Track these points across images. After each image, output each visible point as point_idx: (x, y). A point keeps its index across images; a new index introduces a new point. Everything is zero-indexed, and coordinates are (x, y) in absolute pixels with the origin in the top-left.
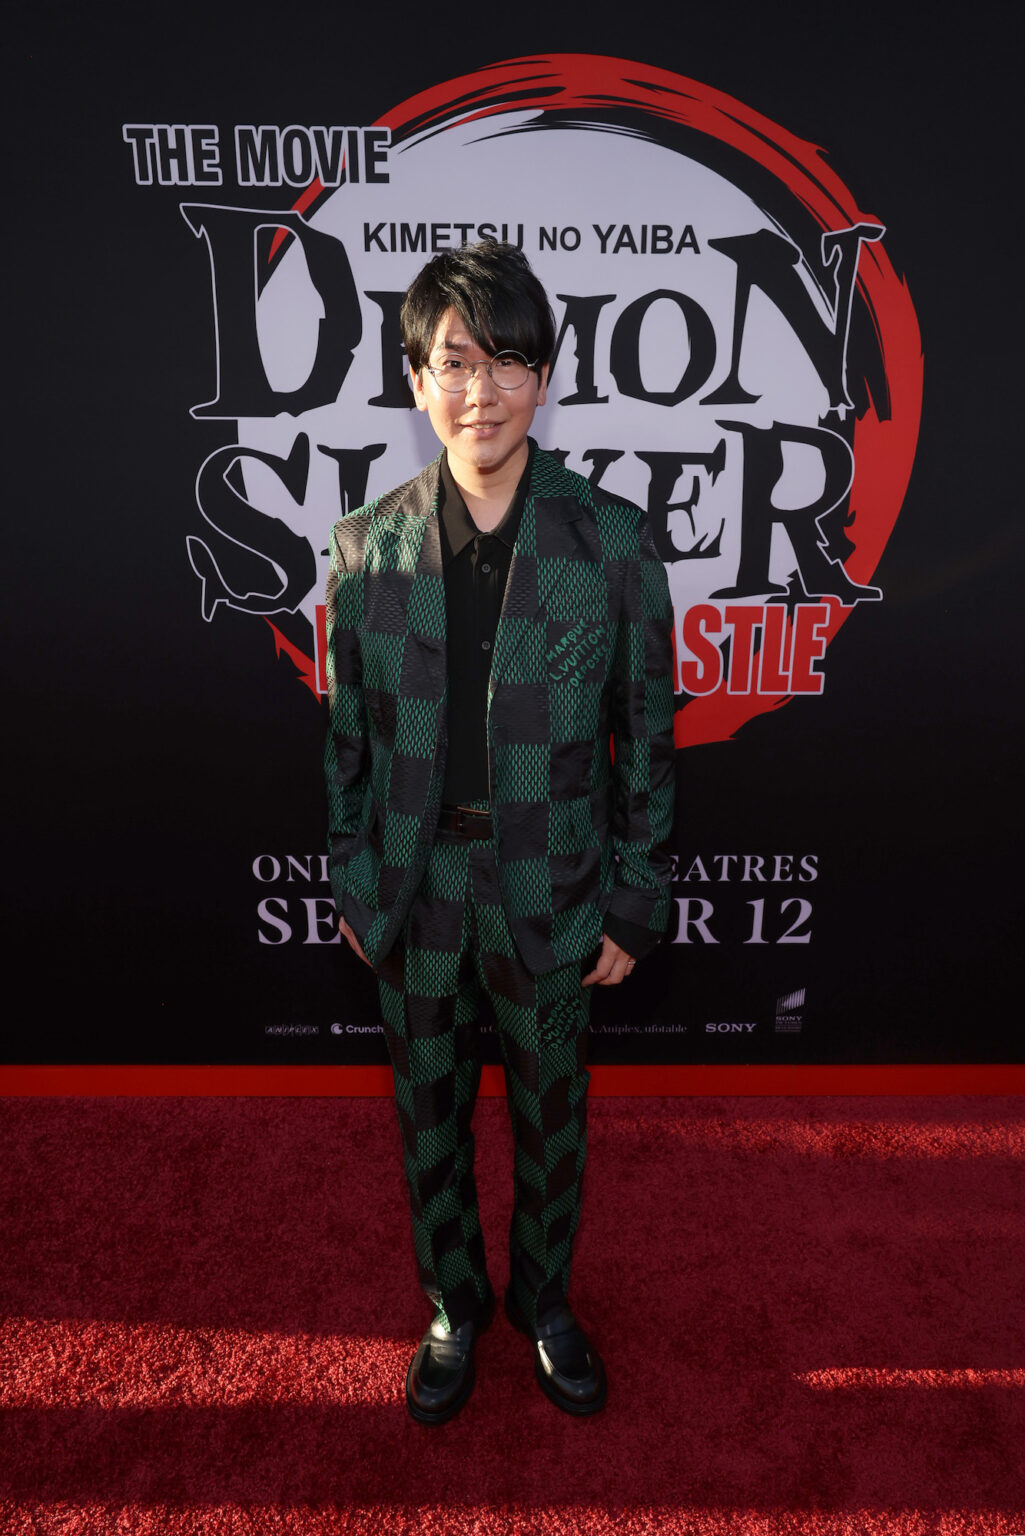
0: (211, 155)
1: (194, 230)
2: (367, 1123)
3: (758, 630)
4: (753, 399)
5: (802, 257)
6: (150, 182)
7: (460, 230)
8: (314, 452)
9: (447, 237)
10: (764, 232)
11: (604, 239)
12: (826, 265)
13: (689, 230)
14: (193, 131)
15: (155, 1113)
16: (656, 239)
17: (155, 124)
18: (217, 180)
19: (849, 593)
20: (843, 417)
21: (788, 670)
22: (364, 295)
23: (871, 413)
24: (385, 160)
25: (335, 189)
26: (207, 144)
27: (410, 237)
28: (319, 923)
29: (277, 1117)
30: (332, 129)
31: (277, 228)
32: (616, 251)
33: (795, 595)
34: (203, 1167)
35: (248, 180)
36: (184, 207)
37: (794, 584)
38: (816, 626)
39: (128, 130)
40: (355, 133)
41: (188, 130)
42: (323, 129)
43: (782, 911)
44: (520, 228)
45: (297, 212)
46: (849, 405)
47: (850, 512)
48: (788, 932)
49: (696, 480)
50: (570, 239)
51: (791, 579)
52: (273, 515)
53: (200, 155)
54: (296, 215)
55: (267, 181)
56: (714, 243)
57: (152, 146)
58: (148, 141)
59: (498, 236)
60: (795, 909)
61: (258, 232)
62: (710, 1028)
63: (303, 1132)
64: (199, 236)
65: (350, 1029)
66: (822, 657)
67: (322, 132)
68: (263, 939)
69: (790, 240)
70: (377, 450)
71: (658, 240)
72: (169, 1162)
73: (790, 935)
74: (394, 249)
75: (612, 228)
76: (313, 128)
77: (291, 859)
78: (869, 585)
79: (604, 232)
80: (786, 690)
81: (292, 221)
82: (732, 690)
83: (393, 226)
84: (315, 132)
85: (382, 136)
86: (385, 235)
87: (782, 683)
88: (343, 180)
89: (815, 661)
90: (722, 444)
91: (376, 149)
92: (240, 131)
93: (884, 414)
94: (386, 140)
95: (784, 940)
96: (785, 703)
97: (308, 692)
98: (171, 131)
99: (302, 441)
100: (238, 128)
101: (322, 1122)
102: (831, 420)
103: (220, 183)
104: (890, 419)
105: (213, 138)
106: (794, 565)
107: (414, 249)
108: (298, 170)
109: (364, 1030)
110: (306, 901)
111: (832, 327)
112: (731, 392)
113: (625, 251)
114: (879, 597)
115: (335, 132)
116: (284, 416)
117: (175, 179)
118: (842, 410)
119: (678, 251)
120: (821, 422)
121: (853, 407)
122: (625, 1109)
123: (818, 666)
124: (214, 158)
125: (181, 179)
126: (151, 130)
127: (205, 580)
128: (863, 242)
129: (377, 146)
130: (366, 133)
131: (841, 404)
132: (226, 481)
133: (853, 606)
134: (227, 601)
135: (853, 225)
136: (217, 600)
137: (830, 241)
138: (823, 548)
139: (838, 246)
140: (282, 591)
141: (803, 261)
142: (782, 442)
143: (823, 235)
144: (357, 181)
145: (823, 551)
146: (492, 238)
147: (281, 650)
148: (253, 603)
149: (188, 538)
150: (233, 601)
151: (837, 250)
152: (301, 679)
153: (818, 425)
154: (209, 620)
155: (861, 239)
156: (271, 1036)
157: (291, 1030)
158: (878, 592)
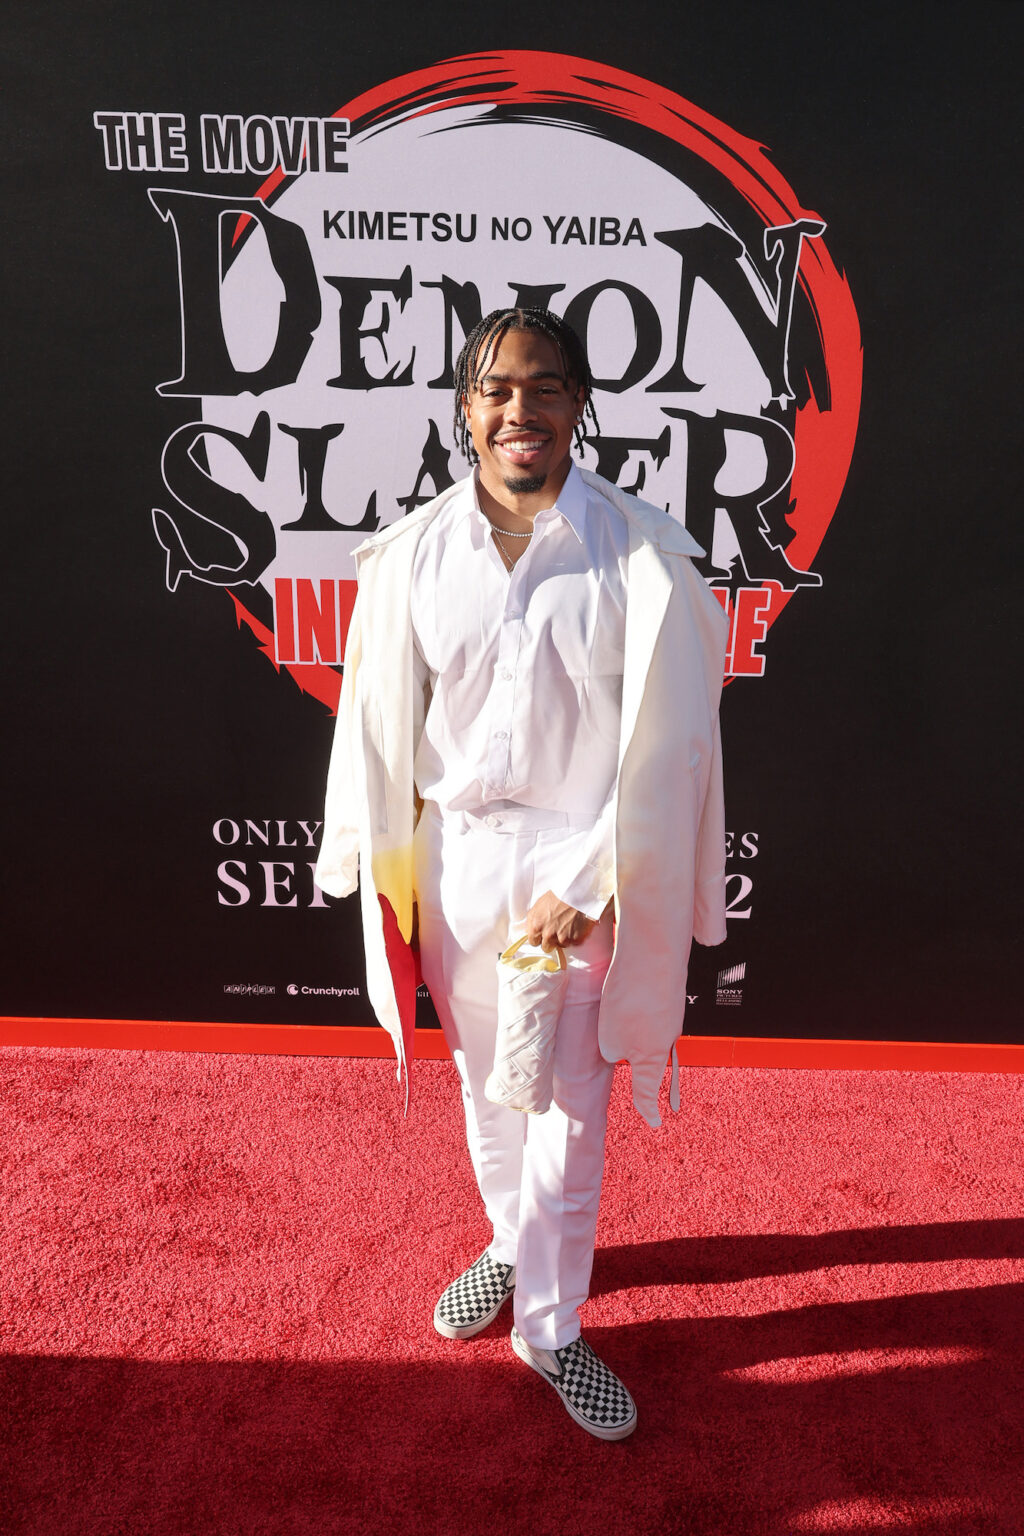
0: (177, 142)
1: (160, 214)
4: (697, 388)
5: (745, 251)
6: (119, 167)
7: (415, 219)
8: (275, 431)
9: (403, 226)
10: (708, 226)
11: (554, 230)
12: (768, 259)
13: (636, 222)
14: (160, 119)
16: (603, 231)
17: (124, 111)
18: (183, 166)
19: (789, 579)
20: (784, 407)
21: (730, 652)
22: (324, 280)
23: (812, 403)
24: (344, 150)
25: (296, 177)
26: (174, 132)
27: (371, 226)
28: (276, 886)
30: (294, 119)
31: (241, 214)
32: (565, 241)
33: (738, 580)
35: (213, 167)
36: (151, 192)
37: (737, 569)
38: (757, 610)
39: (99, 117)
40: (316, 123)
41: (156, 118)
42: (285, 119)
44: (474, 217)
45: (260, 199)
46: (791, 396)
47: (790, 501)
49: (642, 465)
50: (522, 229)
51: (735, 563)
53: (167, 142)
54: (259, 201)
55: (231, 169)
56: (658, 236)
57: (122, 132)
58: (118, 128)
59: (452, 225)
61: (223, 217)
64: (166, 220)
65: (305, 990)
66: (764, 640)
67: (284, 122)
68: (222, 900)
69: (733, 234)
70: (335, 430)
71: (606, 231)
74: (352, 236)
75: (562, 219)
76: (275, 118)
77: (250, 823)
78: (809, 571)
79: (554, 224)
80: (729, 671)
81: (254, 207)
83: (351, 214)
84: (277, 122)
85: (341, 127)
86: (343, 222)
88: (304, 169)
89: (756, 644)
90: (667, 430)
91: (336, 140)
92: (206, 120)
93: (825, 405)
94: (345, 130)
96: (727, 683)
97: (268, 663)
98: (140, 118)
99: (263, 420)
100: (203, 117)
102: (772, 409)
103: (186, 169)
104: (831, 410)
105: (180, 126)
106: (737, 550)
107: (371, 236)
108: (261, 158)
109: (319, 991)
110: (264, 864)
111: (773, 316)
112: (676, 380)
113: (574, 242)
114: (819, 582)
115: (296, 122)
116: (247, 395)
118: (783, 400)
119: (625, 243)
120: (763, 412)
121: (794, 397)
123: (759, 649)
124: (181, 146)
125: (149, 166)
126: (121, 118)
127: (169, 551)
128: (804, 237)
129: (336, 136)
130: (326, 123)
131: (783, 394)
132: (190, 456)
133: (794, 591)
134: (190, 572)
135: (795, 221)
136: (181, 572)
137: (773, 236)
138: (765, 534)
139: (780, 241)
140: (244, 564)
141: (746, 255)
142: (726, 431)
143: (766, 230)
144: (317, 170)
145: (764, 536)
146: (446, 227)
147: (242, 621)
148: (215, 575)
149: (153, 510)
150: (196, 572)
151: (779, 245)
152: (261, 649)
153: (762, 415)
154: (174, 591)
155: (803, 234)
156: (230, 994)
157: (249, 989)
158: (818, 578)
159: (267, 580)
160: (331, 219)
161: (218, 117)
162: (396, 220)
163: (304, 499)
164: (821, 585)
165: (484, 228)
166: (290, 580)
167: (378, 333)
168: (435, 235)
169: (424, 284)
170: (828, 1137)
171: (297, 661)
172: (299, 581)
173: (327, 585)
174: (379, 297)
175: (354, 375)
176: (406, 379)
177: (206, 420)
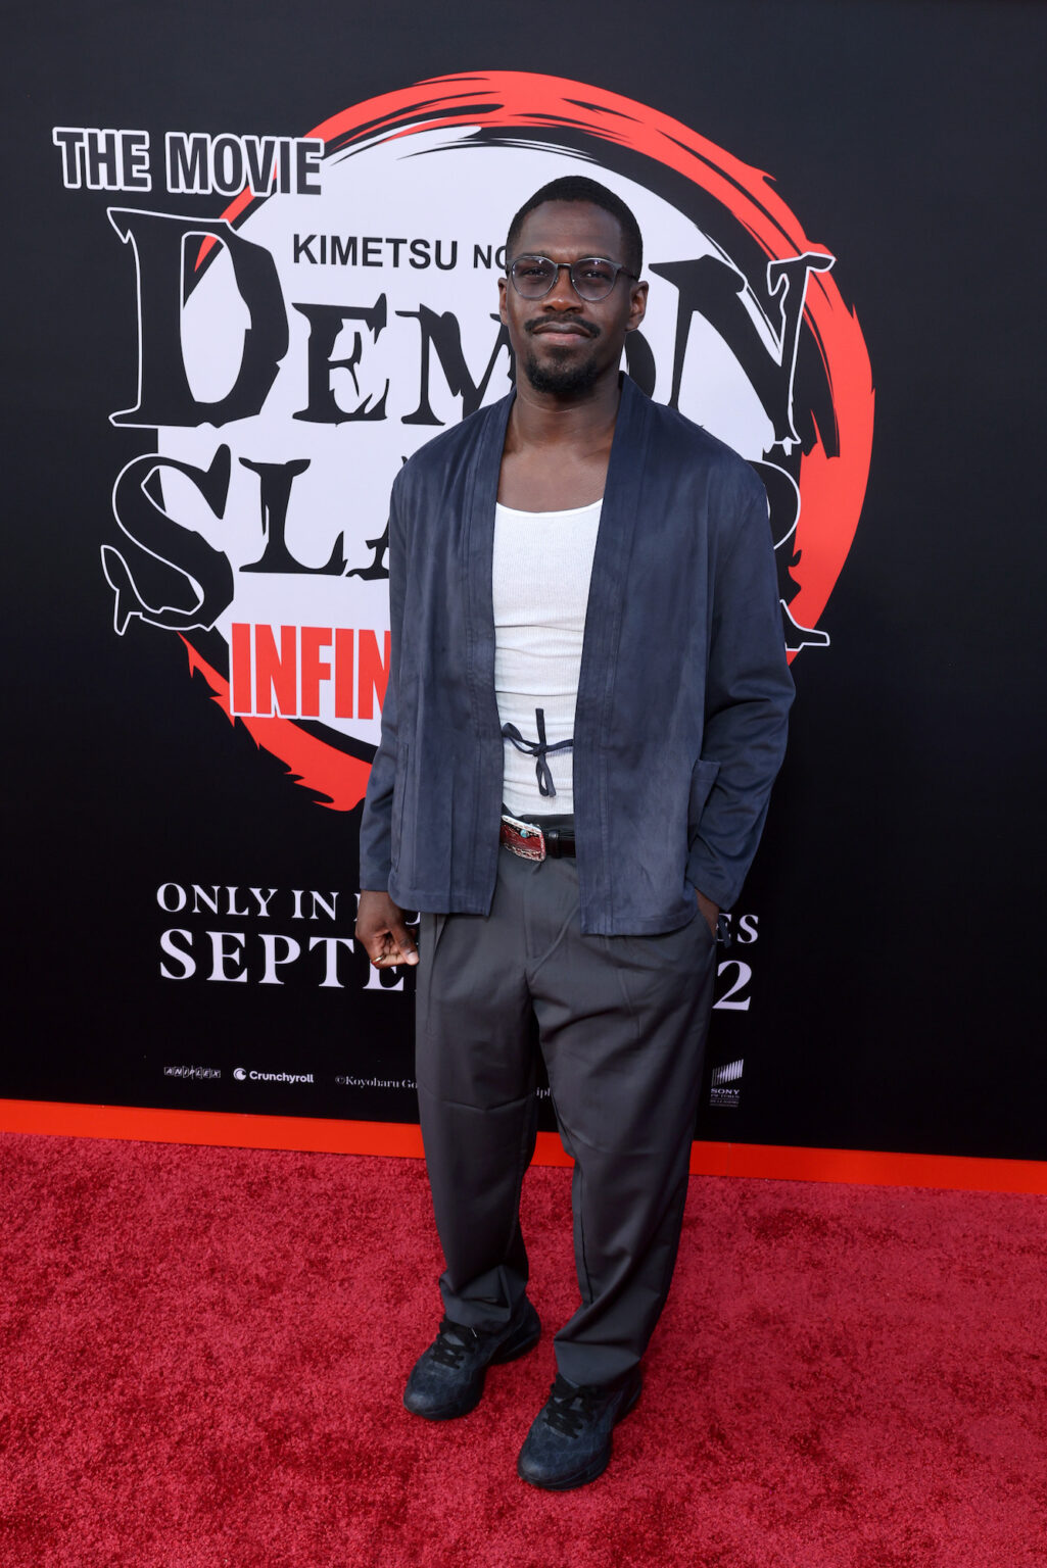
0: (141, 160)
1: (120, 235)
2: (265, 1175)
5: (747, 285)
6: (78, 185)
7: (392, 245)
8: (235, 465)
9: (378, 252)
10: (707, 259)
12: (772, 294)
14: (124, 136)
15: (43, 1152)
17: (85, 128)
18: (146, 185)
19: (794, 636)
20: (788, 451)
22: (292, 307)
23: (819, 448)
24: (318, 172)
25: (265, 199)
26: (137, 150)
27: (346, 251)
28: (224, 960)
29: (171, 1163)
30: (265, 138)
31: (205, 236)
34: (87, 1205)
35: (178, 187)
36: (111, 212)
39: (58, 133)
40: (288, 143)
41: (118, 135)
42: (255, 138)
43: (720, 973)
44: (454, 244)
45: (224, 221)
46: (795, 439)
47: (795, 553)
48: (724, 998)
50: (506, 258)
52: (192, 529)
53: (130, 161)
54: (225, 224)
55: (196, 189)
56: (653, 268)
57: (82, 150)
58: (78, 145)
59: (432, 252)
60: (733, 973)
61: (186, 239)
63: (197, 1179)
64: (125, 241)
65: (254, 1075)
67: (253, 141)
68: (165, 973)
69: (734, 267)
70: (300, 466)
72: (52, 1198)
73: (727, 1000)
74: (323, 261)
76: (245, 137)
77: (196, 888)
78: (815, 629)
81: (220, 229)
83: (323, 239)
84: (247, 141)
85: (315, 147)
86: (315, 247)
88: (274, 190)
91: (309, 160)
92: (171, 138)
93: (832, 450)
94: (319, 151)
95: (721, 1005)
97: (221, 713)
98: (101, 135)
99: (223, 453)
100: (168, 135)
101: (218, 1170)
102: (776, 454)
103: (148, 188)
104: (839, 456)
105: (144, 143)
107: (344, 261)
108: (228, 178)
109: (269, 1077)
110: (212, 934)
111: (777, 355)
114: (826, 642)
115: (267, 142)
116: (206, 426)
117: (104, 184)
118: (787, 444)
120: (766, 456)
121: (799, 441)
122: (543, 1178)
124: (143, 164)
125: (109, 184)
126: (82, 134)
127: (118, 591)
128: (811, 272)
129: (309, 157)
130: (299, 144)
131: (787, 439)
132: (144, 490)
133: (799, 650)
134: (140, 614)
135: (800, 255)
136: (130, 614)
137: (777, 271)
139: (784, 276)
140: (198, 607)
141: (748, 289)
143: (770, 264)
144: (288, 192)
146: (425, 255)
147: (195, 667)
148: (166, 618)
149: (103, 547)
150: (147, 614)
151: (783, 280)
152: (215, 699)
153: (764, 459)
154: (122, 634)
155: (809, 269)
156: (171, 1077)
157: (192, 1072)
158: (824, 637)
159: (224, 624)
160: (300, 244)
161: (183, 135)
162: (371, 246)
163: (264, 540)
164: (828, 644)
165: (466, 255)
166: (247, 627)
167: (349, 364)
168: (412, 262)
169: (399, 313)
171: (254, 713)
172: (258, 627)
173: (288, 632)
174: (351, 326)
175: (321, 408)
176: (379, 413)
177: (164, 451)
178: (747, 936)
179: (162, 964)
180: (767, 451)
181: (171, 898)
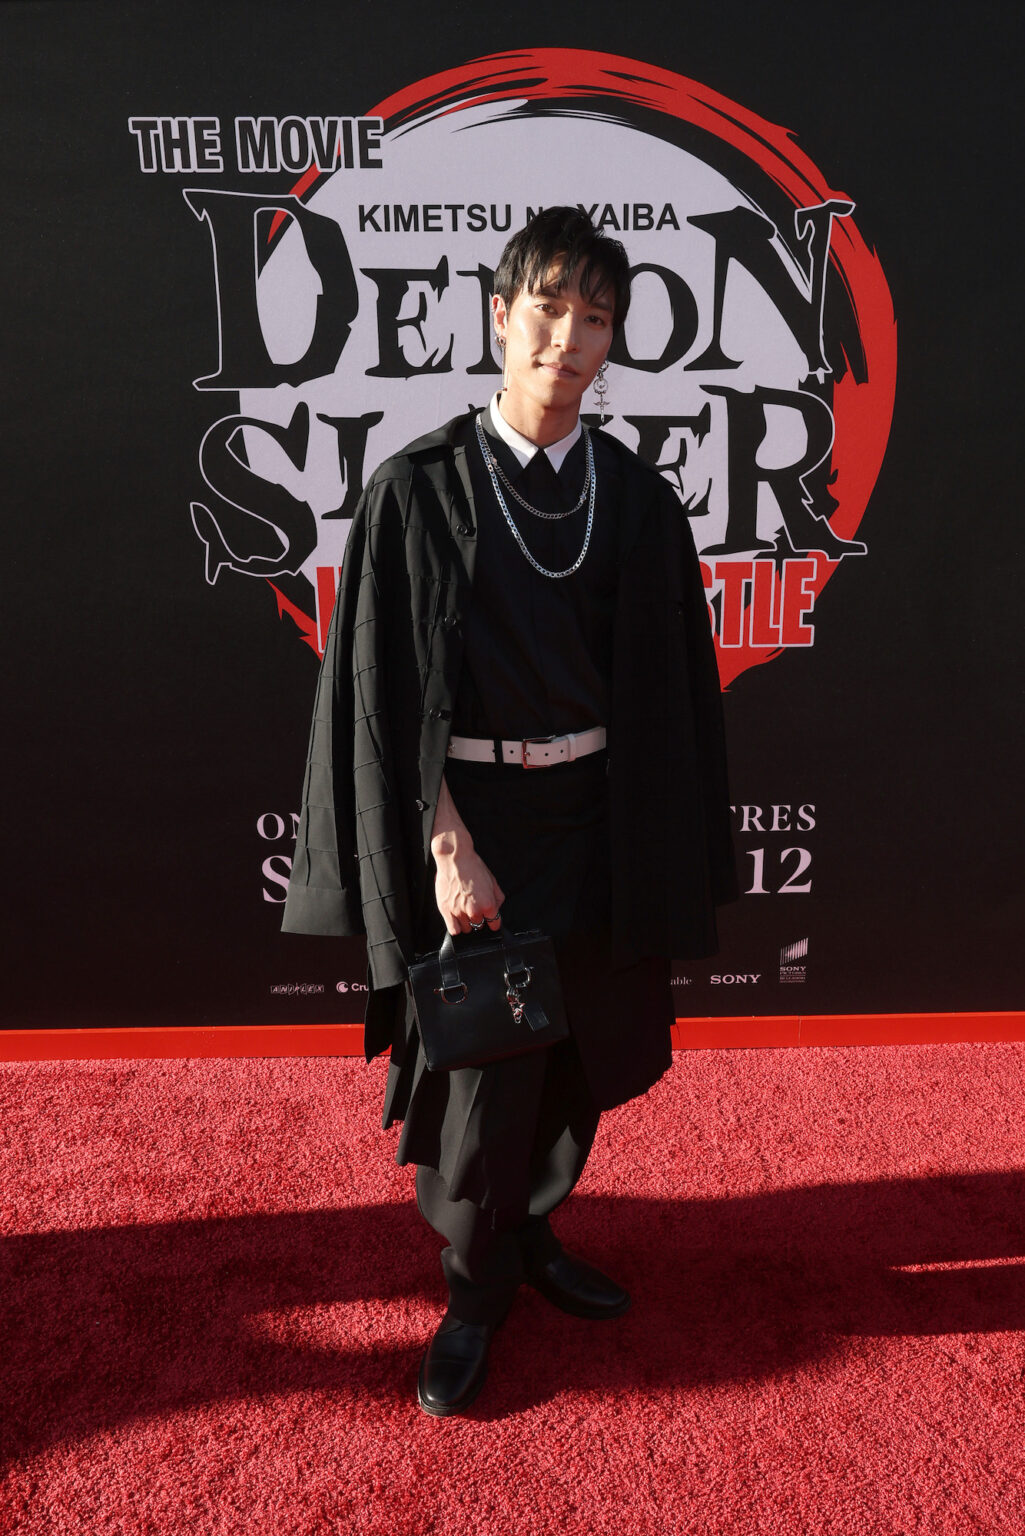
0: (212, 144)
3: (748, 585)
4: (735, 365)
5: (776, 231)
6: (154, 170)
7: (450, 211)
8: (313, 420)
9: (438, 217)
10: (739, 209)
12: (800, 238)
13: (668, 208)
14: (195, 122)
16: (637, 217)
17: (159, 116)
18: (218, 167)
19: (835, 548)
20: (822, 380)
21: (778, 623)
22: (360, 272)
23: (849, 375)
24: (379, 147)
25: (333, 173)
26: (209, 135)
27: (406, 218)
30: (328, 119)
31: (275, 211)
32: (599, 227)
33: (784, 551)
35: (248, 167)
36: (187, 193)
37: (782, 540)
38: (804, 580)
39: (133, 122)
40: (350, 122)
41: (190, 122)
42: (319, 119)
43: (782, 860)
44: (508, 208)
45: (293, 196)
46: (827, 369)
47: (831, 472)
48: (788, 882)
49: (683, 442)
51: (778, 536)
52: (275, 482)
53: (202, 145)
54: (293, 198)
55: (266, 168)
56: (691, 220)
57: (157, 137)
58: (152, 133)
59: (487, 215)
60: (794, 859)
61: (258, 214)
62: (715, 979)
64: (201, 219)
65: (355, 987)
66: (811, 610)
67: (318, 122)
68: (267, 898)
69: (765, 216)
70: (374, 418)
71: (640, 217)
73: (788, 885)
74: (387, 229)
75: (595, 207)
76: (309, 119)
78: (854, 539)
79: (588, 211)
80: (777, 643)
81: (290, 204)
82: (724, 644)
83: (387, 208)
84: (311, 122)
85: (375, 125)
86: (379, 216)
87: (772, 636)
88: (338, 166)
89: (804, 614)
90: (707, 407)
91: (370, 137)
92: (240, 122)
93: (861, 377)
94: (378, 128)
95: (785, 889)
96: (776, 655)
97: (310, 651)
98: (174, 123)
99: (302, 411)
100: (237, 120)
102: (810, 383)
103: (221, 169)
104: (867, 382)
105: (214, 128)
106: (781, 522)
107: (407, 229)
108: (296, 157)
111: (808, 295)
112: (714, 359)
113: (608, 228)
114: (864, 551)
115: (330, 122)
116: (285, 387)
117: (178, 167)
118: (820, 374)
119: (659, 228)
120: (801, 386)
121: (831, 371)
123: (808, 619)
124: (215, 147)
125: (183, 167)
126: (155, 123)
127: (208, 544)
128: (834, 216)
129: (370, 134)
130: (359, 122)
131: (820, 369)
132: (229, 449)
133: (839, 560)
134: (230, 564)
135: (824, 202)
136: (220, 564)
137: (803, 217)
138: (809, 505)
139: (810, 222)
140: (284, 554)
141: (778, 236)
142: (765, 406)
143: (797, 212)
144: (352, 167)
145: (808, 508)
146: (480, 218)
147: (284, 612)
148: (255, 566)
150: (236, 564)
151: (810, 225)
152: (304, 638)
153: (799, 389)
154: (213, 583)
155: (832, 214)
156: (277, 995)
157: (297, 988)
158: (863, 547)
159: (309, 569)
160: (366, 213)
161: (252, 119)
162: (431, 212)
163: (345, 488)
164: (866, 553)
165: (519, 217)
166: (332, 569)
167: (415, 322)
168: (470, 225)
169: (460, 273)
170: (905, 1117)
172: (341, 569)
174: (415, 287)
175: (392, 364)
176: (445, 366)
177: (245, 412)
178: (805, 824)
179: (264, 890)
180: (803, 381)
181: (271, 827)
